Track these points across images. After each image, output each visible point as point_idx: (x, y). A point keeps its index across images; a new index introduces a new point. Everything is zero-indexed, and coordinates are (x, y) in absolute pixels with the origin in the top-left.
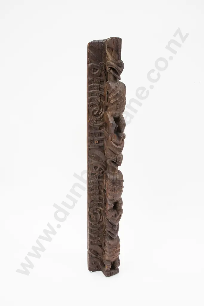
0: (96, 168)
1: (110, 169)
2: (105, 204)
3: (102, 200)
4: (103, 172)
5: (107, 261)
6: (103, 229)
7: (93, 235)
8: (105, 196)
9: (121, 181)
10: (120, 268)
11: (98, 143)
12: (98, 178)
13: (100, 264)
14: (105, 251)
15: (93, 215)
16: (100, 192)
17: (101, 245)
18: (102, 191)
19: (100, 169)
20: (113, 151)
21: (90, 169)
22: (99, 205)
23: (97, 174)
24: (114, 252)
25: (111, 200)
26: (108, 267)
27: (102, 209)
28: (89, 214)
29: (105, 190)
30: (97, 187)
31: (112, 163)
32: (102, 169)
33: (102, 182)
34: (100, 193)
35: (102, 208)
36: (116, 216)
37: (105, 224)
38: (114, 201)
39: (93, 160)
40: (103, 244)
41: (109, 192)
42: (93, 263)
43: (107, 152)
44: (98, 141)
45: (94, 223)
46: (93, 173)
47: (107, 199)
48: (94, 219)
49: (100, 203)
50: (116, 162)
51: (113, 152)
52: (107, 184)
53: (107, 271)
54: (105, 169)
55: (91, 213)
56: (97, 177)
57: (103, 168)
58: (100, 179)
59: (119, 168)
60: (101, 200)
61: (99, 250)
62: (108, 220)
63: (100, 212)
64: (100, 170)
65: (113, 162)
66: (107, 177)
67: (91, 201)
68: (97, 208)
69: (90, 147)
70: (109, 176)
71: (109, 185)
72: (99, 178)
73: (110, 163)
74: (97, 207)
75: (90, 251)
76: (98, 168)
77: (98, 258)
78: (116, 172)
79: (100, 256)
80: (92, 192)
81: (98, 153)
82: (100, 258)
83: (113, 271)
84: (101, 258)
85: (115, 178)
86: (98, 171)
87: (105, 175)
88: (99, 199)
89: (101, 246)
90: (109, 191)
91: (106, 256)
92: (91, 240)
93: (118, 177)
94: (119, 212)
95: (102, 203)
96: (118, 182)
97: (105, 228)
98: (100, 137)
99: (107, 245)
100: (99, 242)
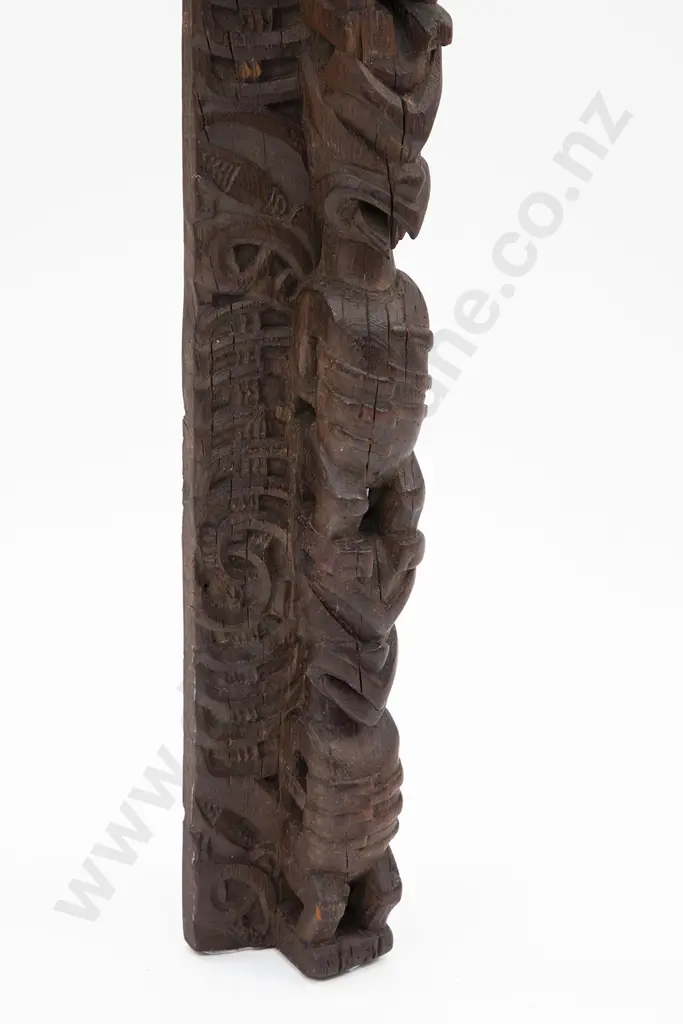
0: (244, 253)
1: (344, 260)
2: (309, 498)
3: (283, 475)
4: (291, 285)
5: (320, 873)
6: (289, 672)
7: (223, 714)
8: (309, 447)
9: (416, 340)
10: (396, 919)
11: (264, 78)
12: (257, 324)
13: (263, 901)
14: (308, 814)
15: (226, 577)
16: (269, 417)
17: (273, 773)
18: (285, 413)
19: (276, 262)
20: (371, 137)
21: (205, 260)
22: (262, 508)
23: (256, 295)
24: (369, 814)
25: (352, 471)
26: (325, 910)
27: (284, 537)
28: (197, 567)
29: (305, 410)
30: (255, 387)
31: (360, 218)
32: (284, 265)
33: (287, 349)
34: (273, 428)
35: (285, 526)
36: (380, 577)
37: (301, 633)
38: (369, 478)
39: (227, 203)
40: (288, 767)
41: (340, 415)
42: (222, 893)
43: (327, 140)
44: (264, 64)
45: (229, 629)
46: (223, 289)
47: (324, 459)
48: (232, 605)
49: (275, 493)
50: (386, 210)
51: (371, 145)
52: (322, 365)
53: (317, 942)
54: (309, 265)
55: (213, 561)
56: (256, 318)
57: (292, 260)
58: (273, 334)
59: (406, 255)
60: (276, 472)
61: (262, 809)
62: (324, 604)
63: (271, 553)
64: (273, 274)
65: (368, 209)
66: (322, 313)
67: (214, 484)
68: (249, 533)
69: (208, 109)
70: (335, 305)
71: (340, 367)
72: (265, 326)
73: (347, 221)
74: (255, 524)
75: (203, 815)
76: (262, 257)
77: (255, 865)
78: (383, 285)
79: (266, 846)
80: (220, 421)
81: (259, 147)
82: (265, 864)
83: (354, 941)
84: (271, 862)
85: (378, 319)
86: (261, 275)
87: (307, 302)
88: (264, 470)
89: (271, 781)
90: (334, 411)
91: (313, 840)
92: (209, 744)
93: (401, 316)
94: (402, 549)
95: (283, 495)
96: (398, 347)
97: (304, 662)
98: (273, 37)
99: (317, 769)
100: (262, 755)
